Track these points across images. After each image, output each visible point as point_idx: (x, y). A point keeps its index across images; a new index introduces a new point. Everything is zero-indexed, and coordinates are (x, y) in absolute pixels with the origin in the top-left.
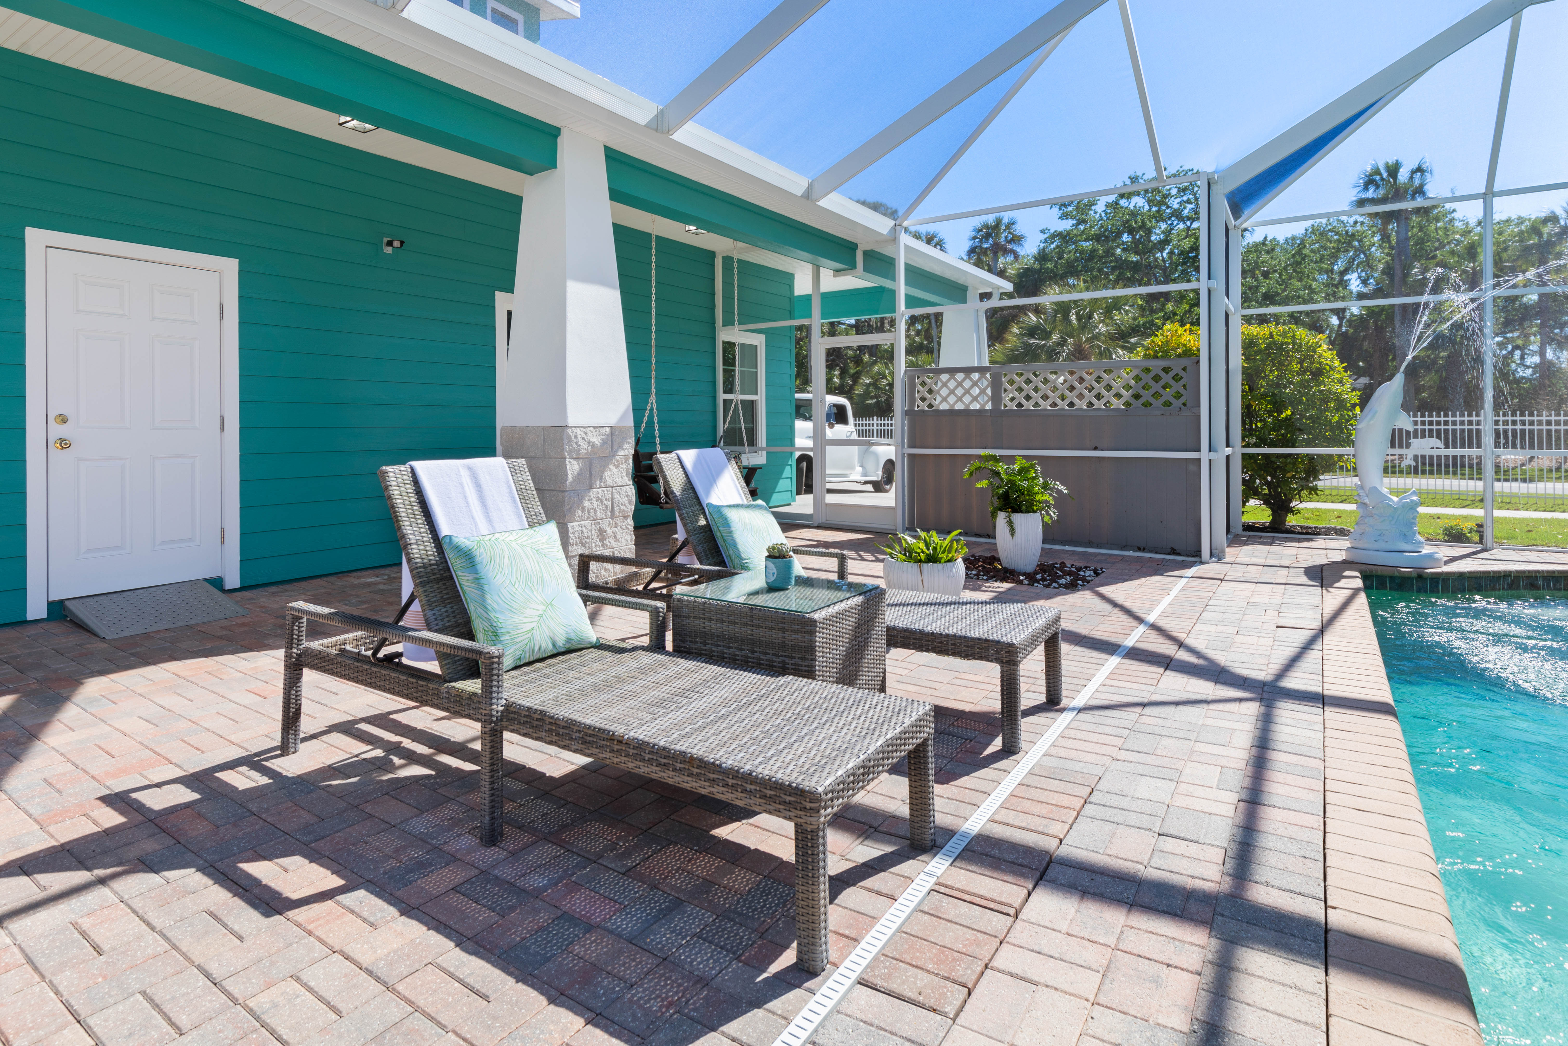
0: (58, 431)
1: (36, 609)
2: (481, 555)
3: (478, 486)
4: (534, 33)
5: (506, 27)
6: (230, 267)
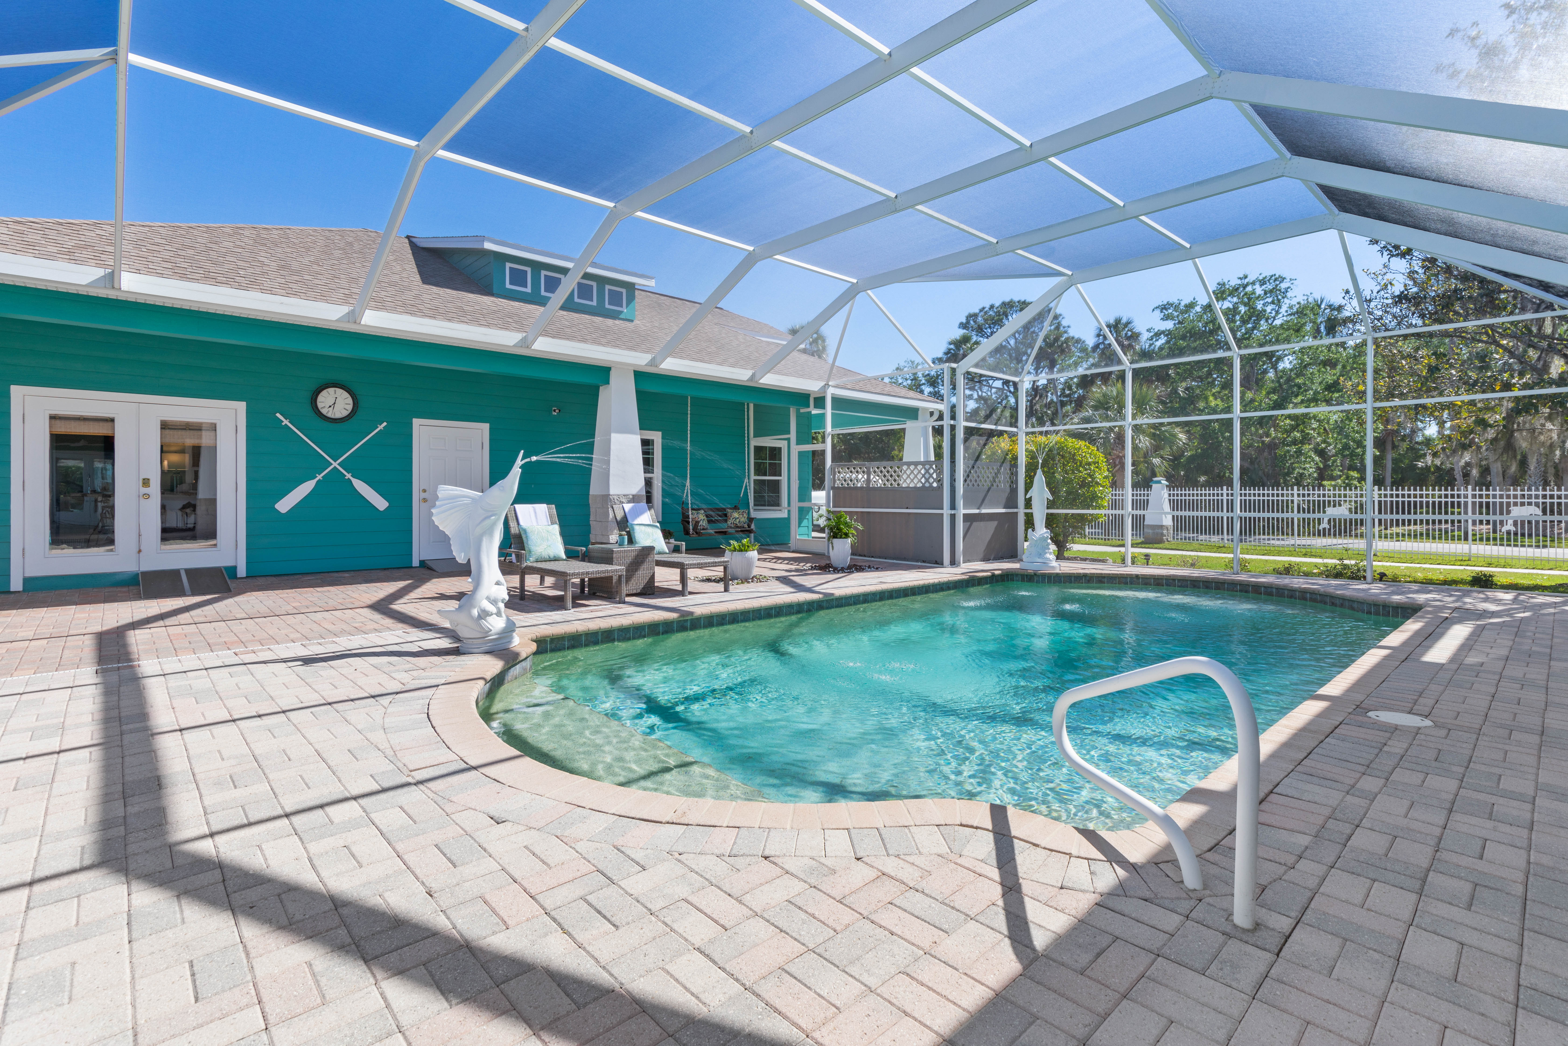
0: (423, 495)
1: (416, 563)
2: (528, 531)
3: (535, 513)
4: (631, 298)
5: (616, 299)
6: (486, 427)
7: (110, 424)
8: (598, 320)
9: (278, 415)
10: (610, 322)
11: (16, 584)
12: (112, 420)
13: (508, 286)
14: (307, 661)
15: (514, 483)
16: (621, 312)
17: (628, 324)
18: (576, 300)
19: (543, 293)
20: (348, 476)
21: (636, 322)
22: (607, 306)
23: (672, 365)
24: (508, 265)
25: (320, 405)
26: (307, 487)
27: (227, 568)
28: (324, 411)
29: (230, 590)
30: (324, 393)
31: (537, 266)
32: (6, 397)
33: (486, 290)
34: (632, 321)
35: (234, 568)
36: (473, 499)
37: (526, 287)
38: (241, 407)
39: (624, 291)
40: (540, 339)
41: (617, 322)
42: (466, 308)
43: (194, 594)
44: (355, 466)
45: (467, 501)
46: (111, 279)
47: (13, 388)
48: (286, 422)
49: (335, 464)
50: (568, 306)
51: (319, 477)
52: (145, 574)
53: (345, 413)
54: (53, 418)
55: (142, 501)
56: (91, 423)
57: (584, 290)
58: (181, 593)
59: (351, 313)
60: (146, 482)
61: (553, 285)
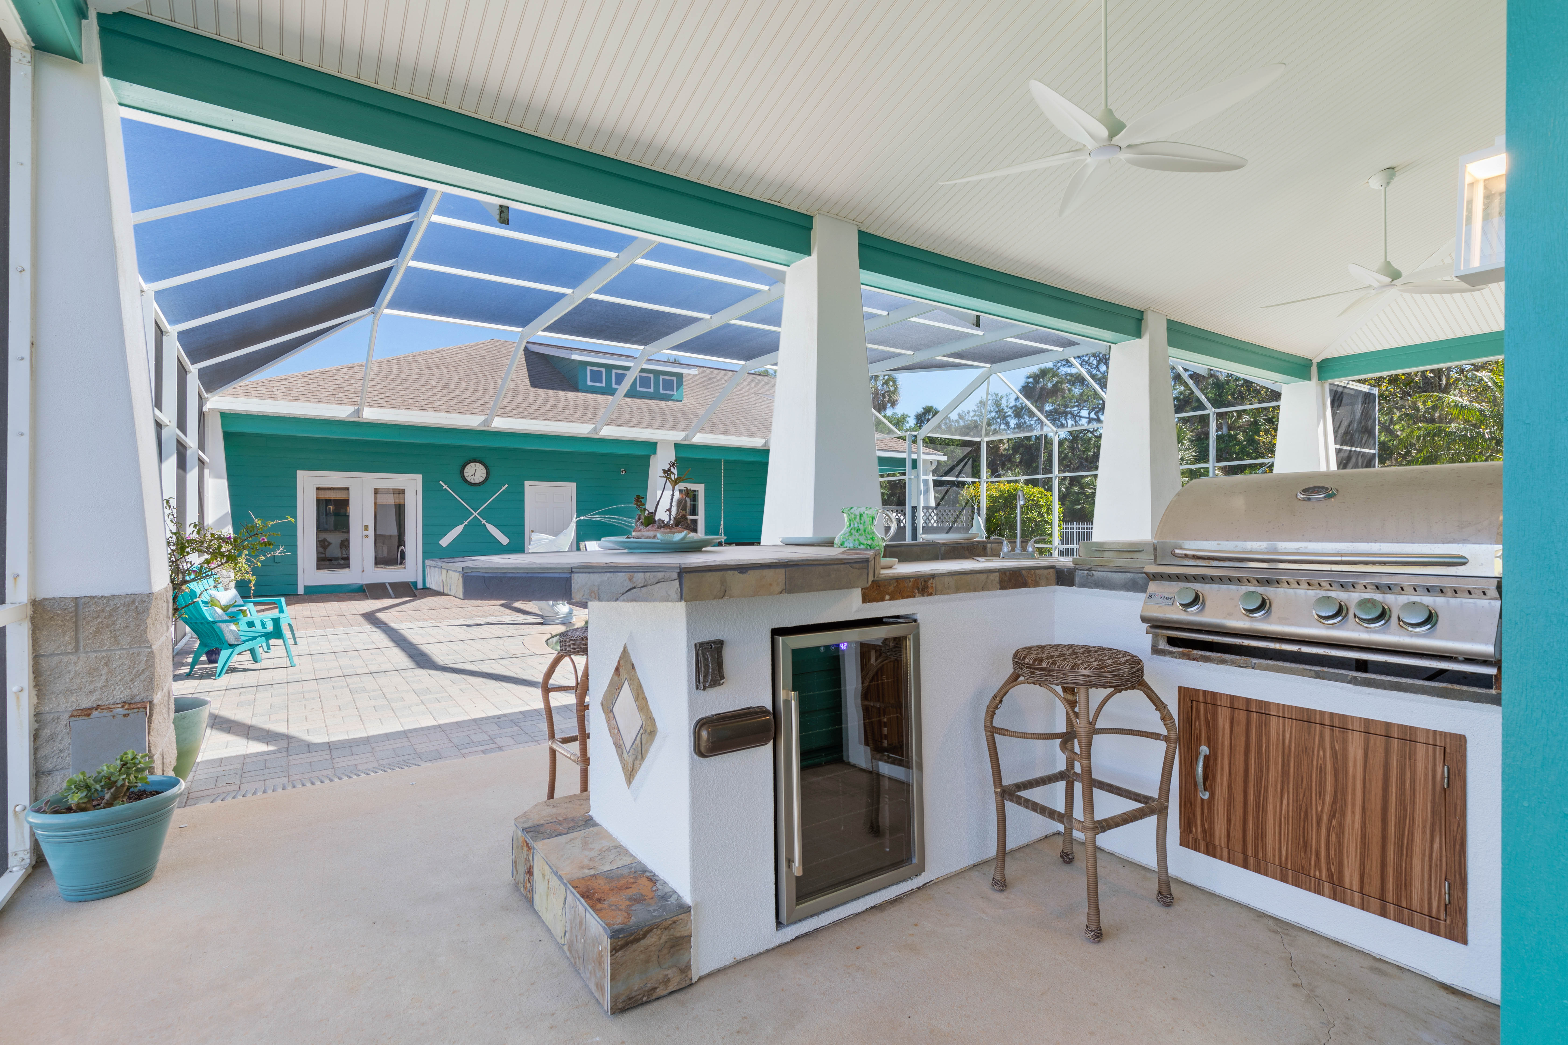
4: (680, 383)
5: (668, 385)
6: (574, 485)
7: (346, 492)
8: (654, 402)
9: (441, 482)
10: (663, 404)
11: (301, 591)
12: (348, 489)
13: (589, 383)
14: (468, 626)
15: (571, 532)
16: (673, 395)
17: (677, 404)
18: (638, 389)
19: (614, 386)
20: (484, 522)
21: (685, 401)
22: (662, 391)
23: (700, 439)
24: (589, 368)
25: (466, 475)
26: (458, 530)
27: (412, 582)
28: (468, 479)
29: (416, 596)
30: (468, 466)
31: (609, 368)
32: (294, 478)
33: (574, 388)
34: (681, 401)
35: (416, 582)
36: (550, 540)
37: (602, 382)
38: (419, 478)
39: (675, 379)
40: (605, 427)
41: (669, 403)
42: (559, 405)
43: (396, 597)
44: (488, 515)
45: (547, 541)
46: (358, 412)
47: (298, 472)
48: (445, 487)
49: (475, 514)
50: (632, 394)
51: (466, 523)
52: (368, 585)
53: (482, 479)
54: (318, 489)
55: (364, 539)
56: (337, 491)
57: (645, 382)
58: (389, 597)
59: (486, 421)
60: (366, 528)
61: (620, 379)
